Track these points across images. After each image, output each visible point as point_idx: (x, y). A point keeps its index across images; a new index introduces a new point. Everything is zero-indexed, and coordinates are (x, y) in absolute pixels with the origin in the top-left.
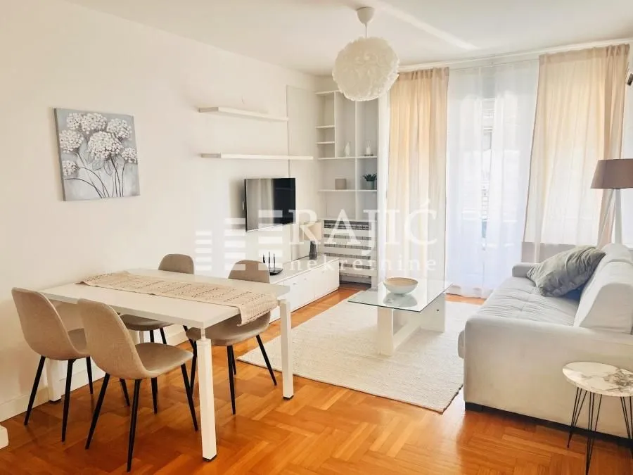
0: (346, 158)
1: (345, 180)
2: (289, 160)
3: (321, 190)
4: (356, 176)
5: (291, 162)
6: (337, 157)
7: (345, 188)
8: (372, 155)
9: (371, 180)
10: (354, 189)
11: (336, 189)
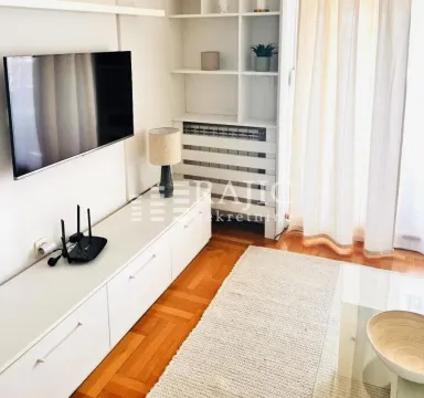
0: (222, 15)
1: (218, 53)
2: (117, 15)
3: (178, 72)
4: (240, 48)
5: (121, 19)
6: (204, 13)
7: (218, 69)
8: (267, 11)
9: (266, 54)
10: (237, 69)
11: (203, 69)
